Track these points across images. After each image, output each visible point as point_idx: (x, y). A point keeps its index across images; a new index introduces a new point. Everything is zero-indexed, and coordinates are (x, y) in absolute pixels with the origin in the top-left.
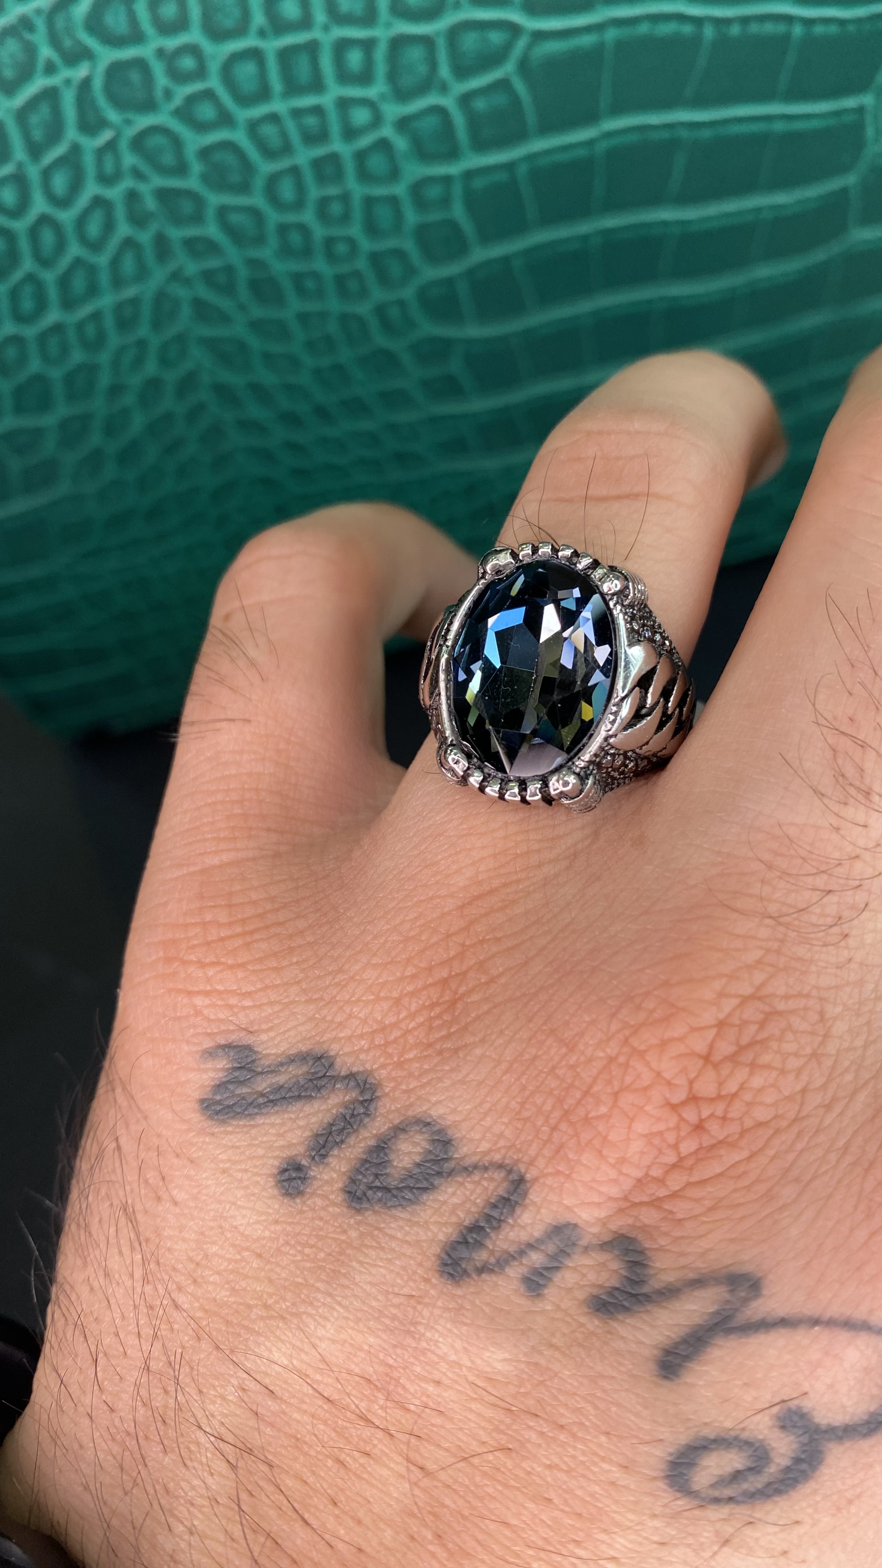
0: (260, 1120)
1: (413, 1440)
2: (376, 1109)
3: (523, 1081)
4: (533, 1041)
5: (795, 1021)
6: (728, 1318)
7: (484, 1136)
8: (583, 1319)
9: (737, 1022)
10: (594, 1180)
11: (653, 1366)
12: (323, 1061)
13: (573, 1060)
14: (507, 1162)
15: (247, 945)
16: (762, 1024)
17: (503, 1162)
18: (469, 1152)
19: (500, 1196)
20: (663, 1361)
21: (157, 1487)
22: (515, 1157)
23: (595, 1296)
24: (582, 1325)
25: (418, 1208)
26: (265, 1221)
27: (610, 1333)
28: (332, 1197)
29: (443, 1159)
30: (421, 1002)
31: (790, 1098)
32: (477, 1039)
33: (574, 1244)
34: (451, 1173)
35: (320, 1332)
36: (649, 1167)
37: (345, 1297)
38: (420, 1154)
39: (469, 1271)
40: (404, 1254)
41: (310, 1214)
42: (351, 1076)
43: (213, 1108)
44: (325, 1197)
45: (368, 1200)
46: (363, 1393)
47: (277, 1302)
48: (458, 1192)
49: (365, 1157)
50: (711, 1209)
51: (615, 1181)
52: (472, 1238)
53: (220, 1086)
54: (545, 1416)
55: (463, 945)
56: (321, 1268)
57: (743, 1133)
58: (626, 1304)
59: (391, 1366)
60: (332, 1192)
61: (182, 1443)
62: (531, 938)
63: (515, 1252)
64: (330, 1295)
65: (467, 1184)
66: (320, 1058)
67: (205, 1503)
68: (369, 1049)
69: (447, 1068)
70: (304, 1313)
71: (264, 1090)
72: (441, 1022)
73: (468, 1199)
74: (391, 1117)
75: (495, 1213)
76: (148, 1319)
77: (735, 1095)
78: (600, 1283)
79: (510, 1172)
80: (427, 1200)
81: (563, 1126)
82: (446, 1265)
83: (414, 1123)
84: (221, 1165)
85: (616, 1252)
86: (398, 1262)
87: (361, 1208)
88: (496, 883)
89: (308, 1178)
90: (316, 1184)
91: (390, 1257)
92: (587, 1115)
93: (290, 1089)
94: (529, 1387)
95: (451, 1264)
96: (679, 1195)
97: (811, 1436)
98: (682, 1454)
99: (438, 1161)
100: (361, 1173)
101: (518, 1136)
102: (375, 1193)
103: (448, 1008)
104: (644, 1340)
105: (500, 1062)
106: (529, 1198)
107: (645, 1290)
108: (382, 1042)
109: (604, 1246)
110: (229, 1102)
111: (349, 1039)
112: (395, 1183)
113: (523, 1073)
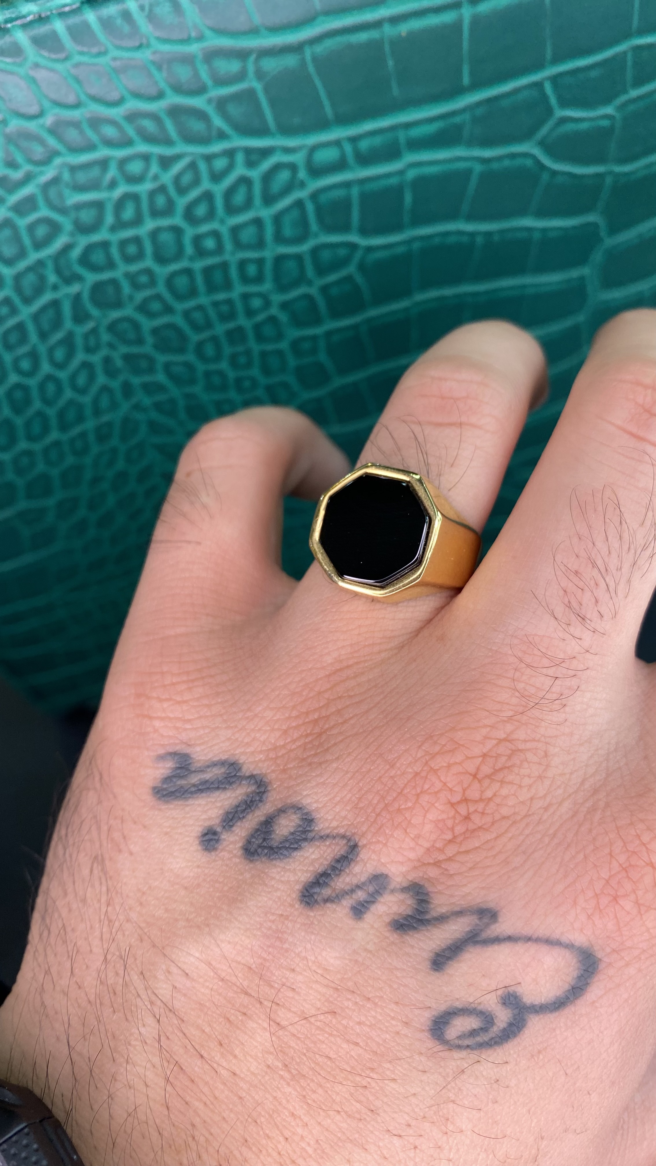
0: (191, 802)
1: (274, 1006)
2: (267, 798)
3: (361, 785)
4: (368, 761)
5: (530, 756)
6: (476, 935)
7: (335, 817)
8: (388, 934)
9: (495, 755)
10: (400, 848)
11: (428, 964)
12: (235, 766)
13: (392, 773)
14: (348, 834)
15: (190, 689)
16: (510, 757)
17: (345, 834)
18: (324, 827)
19: (342, 855)
20: (434, 960)
22: (353, 831)
23: (396, 920)
24: (386, 938)
25: (291, 860)
26: (191, 866)
27: (403, 942)
28: (235, 852)
29: (308, 831)
30: (300, 733)
31: (523, 803)
32: (334, 758)
33: (386, 888)
34: (313, 839)
35: (223, 937)
36: (435, 841)
37: (239, 915)
38: (294, 827)
39: (318, 900)
40: (279, 889)
41: (220, 862)
42: (252, 777)
43: (161, 793)
44: (229, 851)
45: (258, 854)
46: (246, 976)
48: (316, 852)
49: (258, 827)
50: (471, 869)
51: (413, 849)
52: (322, 881)
53: (167, 779)
54: (359, 992)
55: (328, 699)
56: (226, 897)
57: (493, 823)
58: (415, 925)
59: (264, 959)
60: (235, 849)
61: (126, 1006)
62: (371, 696)
63: (348, 890)
64: (230, 913)
65: (321, 847)
66: (232, 764)
67: (139, 1044)
68: (265, 761)
69: (314, 774)
70: (213, 924)
71: (195, 783)
72: (312, 745)
73: (322, 856)
74: (276, 803)
75: (339, 866)
76: (108, 928)
77: (490, 799)
78: (400, 912)
79: (349, 840)
80: (296, 856)
81: (384, 814)
82: (304, 896)
83: (291, 807)
84: (165, 829)
85: (411, 893)
86: (275, 894)
87: (253, 859)
88: (351, 662)
89: (220, 840)
90: (225, 843)
91: (270, 890)
92: (399, 807)
93: (212, 783)
94: (350, 974)
95: (308, 896)
96: (452, 860)
97: (520, 1010)
98: (441, 1017)
99: (305, 832)
100: (255, 837)
101: (355, 819)
102: (263, 850)
103: (317, 737)
104: (424, 947)
105: (347, 772)
106: (359, 857)
107: (427, 917)
108: (274, 757)
109: (404, 890)
110: (174, 789)
111: (253, 753)
112: (276, 844)
113: (362, 780)
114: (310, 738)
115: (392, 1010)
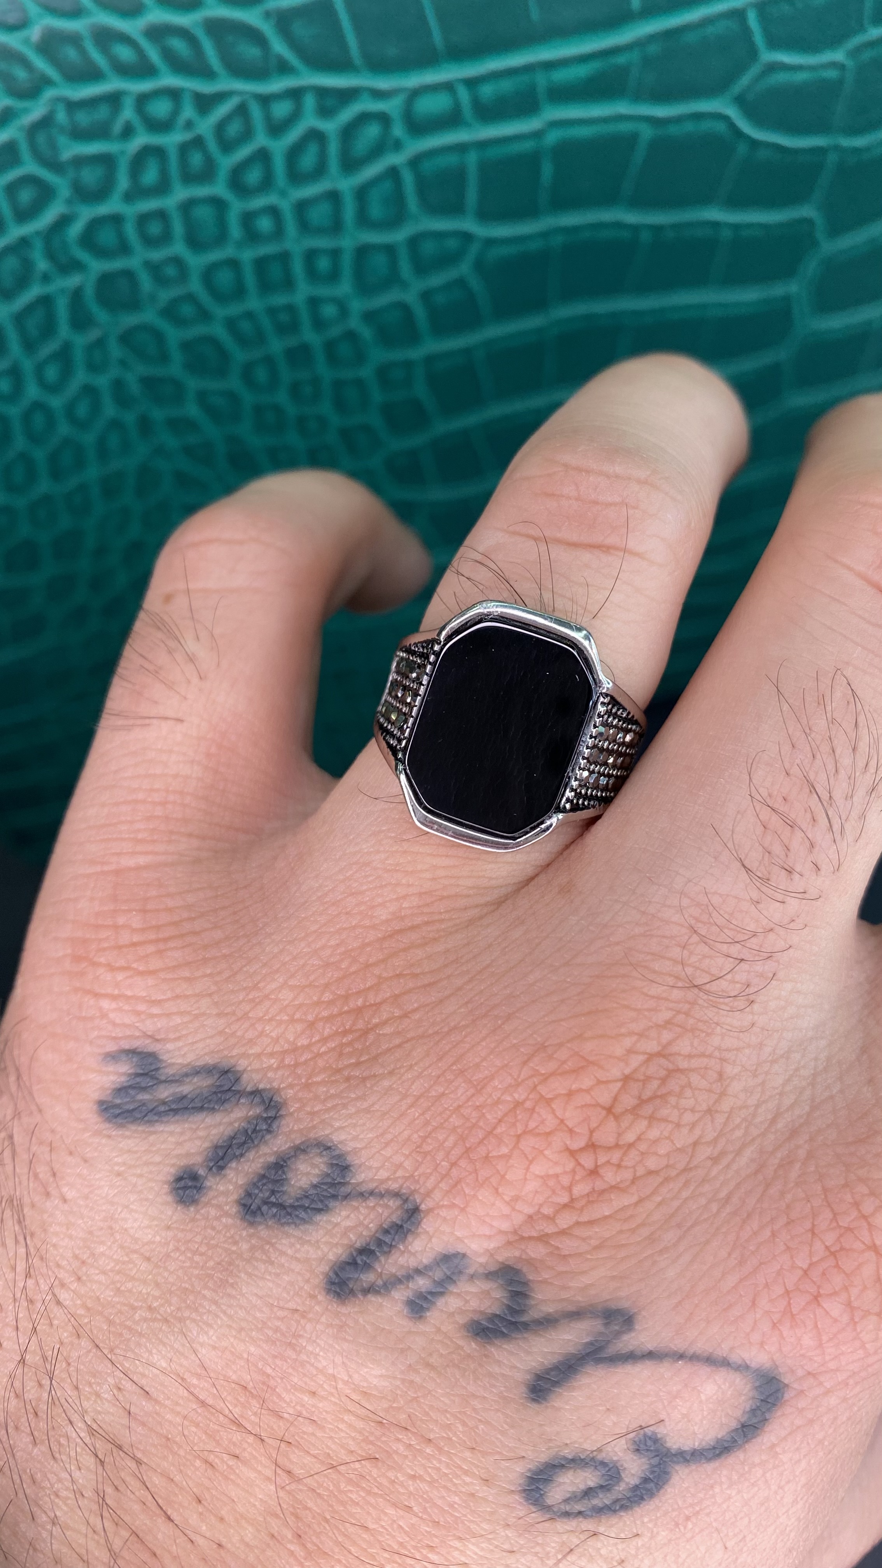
0: (160, 1127)
1: (283, 1445)
2: (278, 1127)
3: (428, 1116)
4: (442, 1079)
6: (600, 1349)
7: (383, 1165)
8: (461, 1342)
9: (642, 1077)
10: (488, 1215)
11: (523, 1393)
12: (230, 1075)
13: (479, 1100)
14: (404, 1191)
15: (160, 952)
16: (664, 1081)
17: (399, 1191)
18: (367, 1179)
19: (393, 1222)
20: (533, 1385)
21: (24, 1477)
22: (412, 1188)
23: (475, 1322)
24: (460, 1348)
25: (311, 1227)
26: (156, 1226)
27: (486, 1356)
28: (227, 1208)
29: (340, 1183)
30: (335, 1029)
31: (681, 1150)
32: (386, 1071)
33: (461, 1272)
34: (346, 1197)
35: (203, 1338)
36: (541, 1205)
37: (230, 1306)
38: (317, 1176)
39: (355, 1291)
40: (293, 1271)
41: (203, 1223)
42: (256, 1093)
43: (112, 1111)
44: (219, 1207)
45: (262, 1214)
46: (237, 1400)
47: (162, 1305)
48: (352, 1215)
49: (263, 1172)
50: (595, 1248)
51: (507, 1217)
52: (362, 1260)
53: (121, 1090)
54: (415, 1430)
55: (379, 977)
56: (211, 1277)
57: (634, 1181)
58: (504, 1330)
59: (268, 1376)
60: (227, 1204)
61: (54, 1436)
62: (448, 977)
63: (403, 1276)
64: (216, 1303)
66: (226, 1072)
67: (70, 1495)
68: (278, 1068)
69: (353, 1096)
70: (189, 1318)
71: (167, 1097)
72: (351, 1050)
73: (361, 1224)
74: (293, 1136)
75: (387, 1239)
76: (27, 1313)
77: (632, 1145)
78: (482, 1309)
79: (406, 1201)
80: (320, 1221)
81: (463, 1163)
82: (333, 1283)
83: (315, 1145)
84: (116, 1168)
85: (501, 1282)
86: (286, 1278)
87: (254, 1222)
89: (205, 1188)
90: (211, 1194)
91: (278, 1271)
92: (488, 1154)
93: (193, 1100)
94: (402, 1402)
95: (338, 1283)
96: (567, 1233)
97: (661, 1459)
98: (540, 1472)
99: (335, 1185)
100: (258, 1187)
101: (416, 1169)
102: (269, 1208)
103: (360, 1036)
104: (518, 1365)
105: (405, 1096)
106: (422, 1227)
107: (525, 1318)
108: (292, 1063)
109: (490, 1276)
110: (131, 1107)
111: (258, 1056)
112: (290, 1201)
113: (429, 1109)
114: (350, 1037)
115: (464, 1460)
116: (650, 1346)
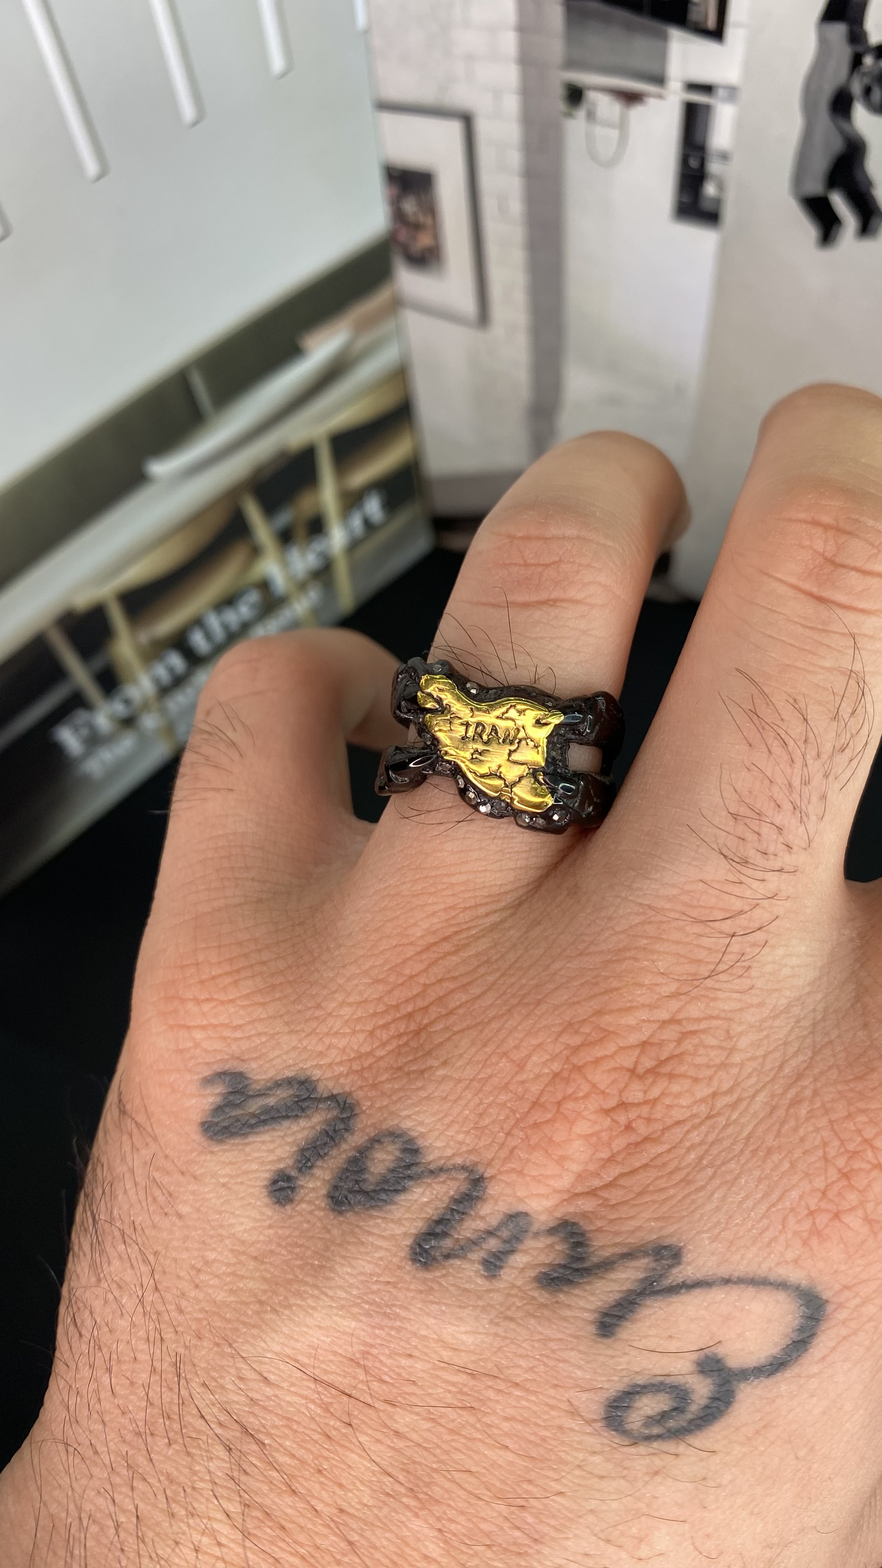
0: (251, 1139)
1: (389, 1408)
2: (354, 1125)
4: (489, 1063)
5: (706, 1039)
6: (654, 1283)
7: (448, 1144)
8: (536, 1294)
9: (657, 1042)
11: (593, 1328)
12: (307, 1084)
13: (523, 1076)
14: (468, 1164)
16: (679, 1042)
17: (465, 1164)
18: (435, 1158)
19: (464, 1193)
20: (601, 1322)
22: (475, 1160)
23: (545, 1273)
24: (534, 1298)
25: (393, 1207)
26: (260, 1226)
27: (557, 1302)
28: (317, 1202)
29: (412, 1164)
30: (391, 1034)
31: (703, 1100)
32: (439, 1063)
33: (526, 1231)
34: (420, 1175)
36: (587, 1163)
37: (329, 1288)
38: (393, 1161)
39: (436, 1258)
40: (380, 1248)
41: (298, 1218)
42: (332, 1097)
43: (212, 1129)
44: (310, 1202)
45: (349, 1203)
47: (270, 1297)
48: (428, 1193)
49: (345, 1166)
50: (639, 1194)
51: (560, 1176)
52: (440, 1229)
53: (218, 1109)
54: (501, 1376)
55: (424, 984)
56: (310, 1265)
57: (663, 1132)
58: (571, 1278)
59: (370, 1345)
60: (317, 1198)
61: (187, 1433)
62: (483, 975)
63: (477, 1239)
64: (317, 1287)
65: (434, 1185)
66: (304, 1083)
67: (206, 1486)
68: (347, 1074)
69: (415, 1087)
70: (294, 1305)
71: (257, 1110)
72: (408, 1049)
73: (435, 1197)
74: (367, 1130)
75: (460, 1208)
76: (157, 1324)
77: (657, 1100)
78: (548, 1261)
79: (471, 1172)
80: (399, 1200)
81: (515, 1132)
82: (416, 1254)
83: (388, 1135)
84: (221, 1180)
85: (562, 1235)
86: (375, 1255)
87: (343, 1210)
88: (448, 932)
89: (297, 1187)
90: (303, 1192)
91: (368, 1249)
92: (536, 1121)
93: (279, 1110)
94: (489, 1353)
95: (422, 1253)
96: (613, 1185)
97: (725, 1378)
98: (618, 1399)
99: (408, 1166)
100: (342, 1180)
101: (477, 1143)
102: (355, 1196)
103: (414, 1036)
104: (586, 1307)
105: (459, 1081)
106: (488, 1193)
107: (586, 1265)
108: (359, 1068)
109: (552, 1231)
110: (226, 1124)
111: (330, 1065)
112: (372, 1187)
113: (481, 1090)
114: (405, 1039)
115: (550, 1397)
116: (699, 1276)
